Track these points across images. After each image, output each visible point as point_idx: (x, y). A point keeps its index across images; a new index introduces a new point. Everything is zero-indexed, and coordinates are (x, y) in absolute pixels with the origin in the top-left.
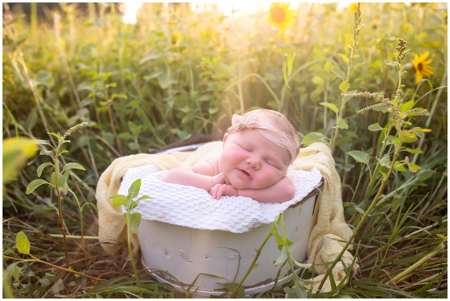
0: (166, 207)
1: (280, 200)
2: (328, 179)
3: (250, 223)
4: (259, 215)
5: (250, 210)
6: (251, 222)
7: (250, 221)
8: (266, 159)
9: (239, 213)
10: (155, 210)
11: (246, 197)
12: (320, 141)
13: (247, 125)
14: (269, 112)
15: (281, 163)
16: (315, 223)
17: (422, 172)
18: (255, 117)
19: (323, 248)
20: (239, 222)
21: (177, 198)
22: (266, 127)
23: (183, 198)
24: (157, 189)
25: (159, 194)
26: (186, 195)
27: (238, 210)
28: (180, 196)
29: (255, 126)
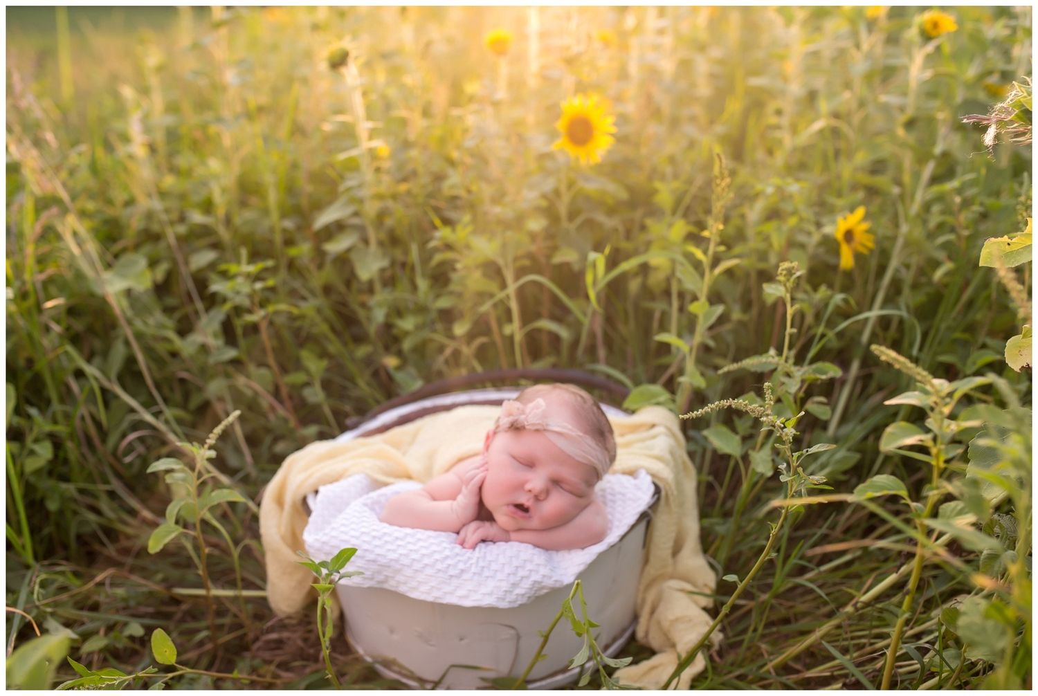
0: (389, 567)
1: (583, 544)
2: (666, 486)
3: (529, 589)
4: (544, 576)
5: (529, 566)
8: (556, 482)
9: (509, 574)
10: (371, 571)
11: (522, 543)
12: (658, 404)
13: (526, 423)
15: (583, 487)
16: (646, 561)
17: (839, 455)
18: (540, 409)
19: (661, 609)
20: (511, 589)
21: (407, 551)
22: (559, 427)
23: (416, 551)
24: (374, 533)
25: (377, 542)
26: (421, 544)
27: (507, 570)
28: (411, 547)
29: (539, 427)
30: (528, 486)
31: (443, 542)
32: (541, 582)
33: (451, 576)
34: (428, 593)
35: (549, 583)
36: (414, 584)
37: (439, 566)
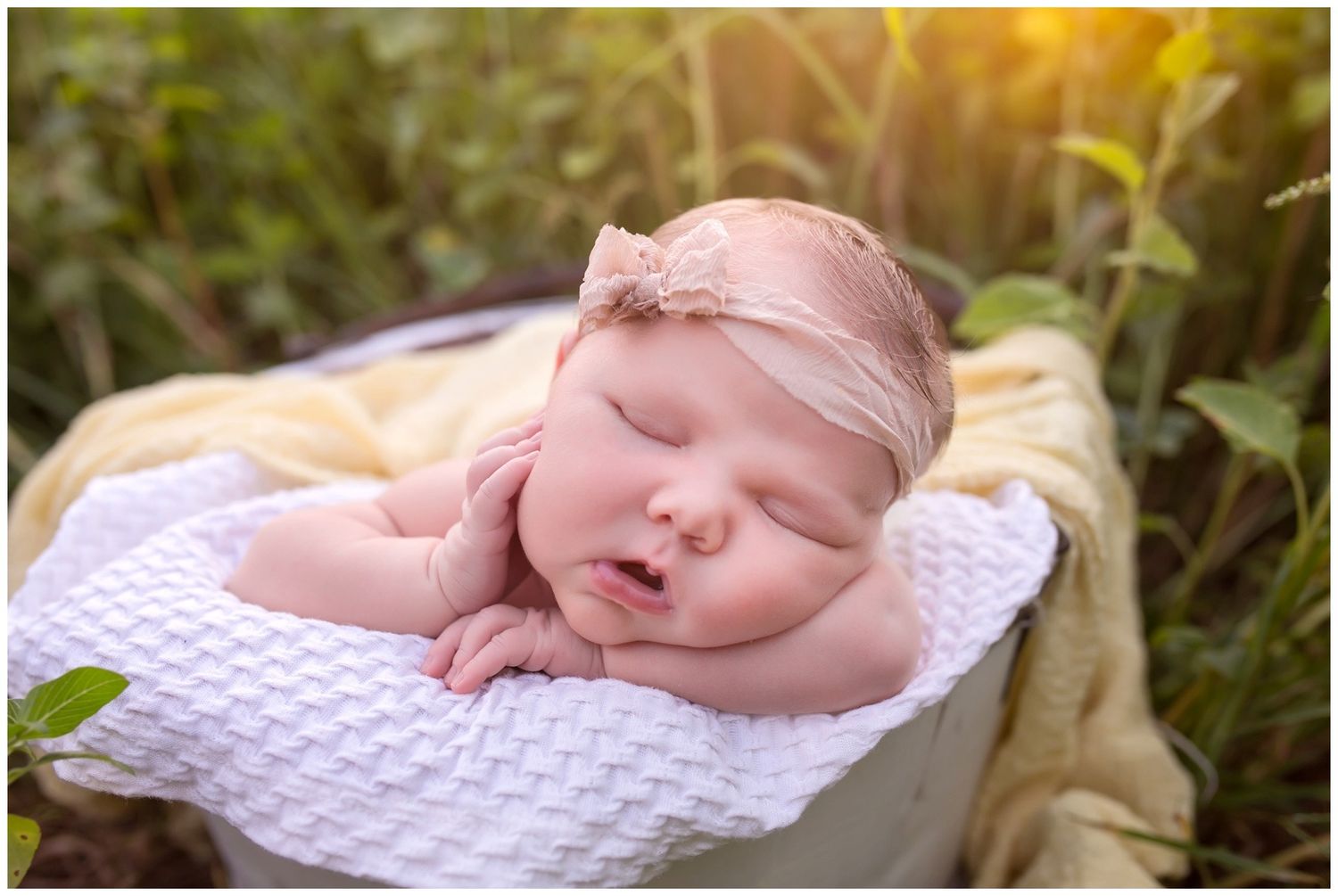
0: (195, 737)
2: (1085, 537)
3: (646, 840)
4: (700, 799)
5: (654, 767)
6: (652, 835)
7: (644, 834)
9: (582, 791)
10: (140, 747)
11: (638, 683)
13: (661, 293)
14: (800, 215)
15: (845, 514)
18: (709, 250)
20: (584, 843)
21: (259, 688)
22: (771, 306)
23: (287, 692)
24: (176, 625)
25: (174, 654)
26: (312, 667)
27: (579, 774)
28: (276, 676)
29: (702, 304)
30: (659, 504)
31: (384, 664)
32: (694, 821)
33: (388, 787)
34: (309, 840)
35: (719, 824)
36: (265, 802)
37: (352, 748)
